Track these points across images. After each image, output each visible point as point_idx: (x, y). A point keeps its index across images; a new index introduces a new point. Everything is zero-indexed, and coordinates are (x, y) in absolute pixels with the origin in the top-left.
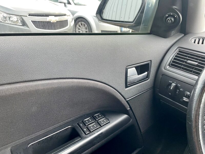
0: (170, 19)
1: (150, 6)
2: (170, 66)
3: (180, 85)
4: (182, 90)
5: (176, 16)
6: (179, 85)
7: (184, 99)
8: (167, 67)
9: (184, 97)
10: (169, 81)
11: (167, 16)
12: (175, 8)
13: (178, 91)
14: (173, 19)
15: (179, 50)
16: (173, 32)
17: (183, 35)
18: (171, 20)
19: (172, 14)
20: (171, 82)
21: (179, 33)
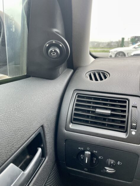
0: (53, 51)
1: (14, 30)
2: (72, 123)
3: (96, 152)
4: (101, 158)
5: (62, 45)
6: (94, 151)
7: (107, 171)
8: (69, 126)
9: (106, 168)
10: (79, 148)
11: (47, 45)
12: (56, 32)
13: (95, 159)
14: (58, 50)
15: (77, 94)
16: (61, 69)
17: (72, 71)
18: (55, 51)
19: (54, 42)
20: (82, 149)
21: (66, 70)
